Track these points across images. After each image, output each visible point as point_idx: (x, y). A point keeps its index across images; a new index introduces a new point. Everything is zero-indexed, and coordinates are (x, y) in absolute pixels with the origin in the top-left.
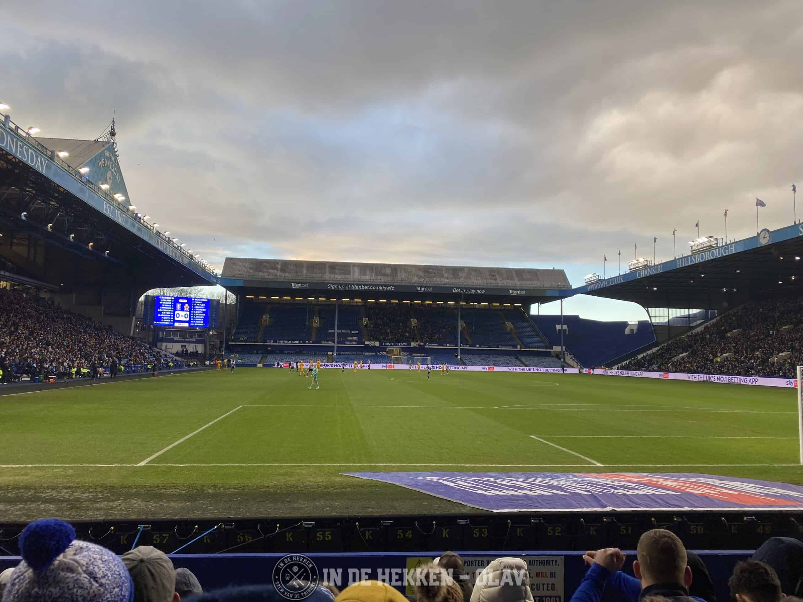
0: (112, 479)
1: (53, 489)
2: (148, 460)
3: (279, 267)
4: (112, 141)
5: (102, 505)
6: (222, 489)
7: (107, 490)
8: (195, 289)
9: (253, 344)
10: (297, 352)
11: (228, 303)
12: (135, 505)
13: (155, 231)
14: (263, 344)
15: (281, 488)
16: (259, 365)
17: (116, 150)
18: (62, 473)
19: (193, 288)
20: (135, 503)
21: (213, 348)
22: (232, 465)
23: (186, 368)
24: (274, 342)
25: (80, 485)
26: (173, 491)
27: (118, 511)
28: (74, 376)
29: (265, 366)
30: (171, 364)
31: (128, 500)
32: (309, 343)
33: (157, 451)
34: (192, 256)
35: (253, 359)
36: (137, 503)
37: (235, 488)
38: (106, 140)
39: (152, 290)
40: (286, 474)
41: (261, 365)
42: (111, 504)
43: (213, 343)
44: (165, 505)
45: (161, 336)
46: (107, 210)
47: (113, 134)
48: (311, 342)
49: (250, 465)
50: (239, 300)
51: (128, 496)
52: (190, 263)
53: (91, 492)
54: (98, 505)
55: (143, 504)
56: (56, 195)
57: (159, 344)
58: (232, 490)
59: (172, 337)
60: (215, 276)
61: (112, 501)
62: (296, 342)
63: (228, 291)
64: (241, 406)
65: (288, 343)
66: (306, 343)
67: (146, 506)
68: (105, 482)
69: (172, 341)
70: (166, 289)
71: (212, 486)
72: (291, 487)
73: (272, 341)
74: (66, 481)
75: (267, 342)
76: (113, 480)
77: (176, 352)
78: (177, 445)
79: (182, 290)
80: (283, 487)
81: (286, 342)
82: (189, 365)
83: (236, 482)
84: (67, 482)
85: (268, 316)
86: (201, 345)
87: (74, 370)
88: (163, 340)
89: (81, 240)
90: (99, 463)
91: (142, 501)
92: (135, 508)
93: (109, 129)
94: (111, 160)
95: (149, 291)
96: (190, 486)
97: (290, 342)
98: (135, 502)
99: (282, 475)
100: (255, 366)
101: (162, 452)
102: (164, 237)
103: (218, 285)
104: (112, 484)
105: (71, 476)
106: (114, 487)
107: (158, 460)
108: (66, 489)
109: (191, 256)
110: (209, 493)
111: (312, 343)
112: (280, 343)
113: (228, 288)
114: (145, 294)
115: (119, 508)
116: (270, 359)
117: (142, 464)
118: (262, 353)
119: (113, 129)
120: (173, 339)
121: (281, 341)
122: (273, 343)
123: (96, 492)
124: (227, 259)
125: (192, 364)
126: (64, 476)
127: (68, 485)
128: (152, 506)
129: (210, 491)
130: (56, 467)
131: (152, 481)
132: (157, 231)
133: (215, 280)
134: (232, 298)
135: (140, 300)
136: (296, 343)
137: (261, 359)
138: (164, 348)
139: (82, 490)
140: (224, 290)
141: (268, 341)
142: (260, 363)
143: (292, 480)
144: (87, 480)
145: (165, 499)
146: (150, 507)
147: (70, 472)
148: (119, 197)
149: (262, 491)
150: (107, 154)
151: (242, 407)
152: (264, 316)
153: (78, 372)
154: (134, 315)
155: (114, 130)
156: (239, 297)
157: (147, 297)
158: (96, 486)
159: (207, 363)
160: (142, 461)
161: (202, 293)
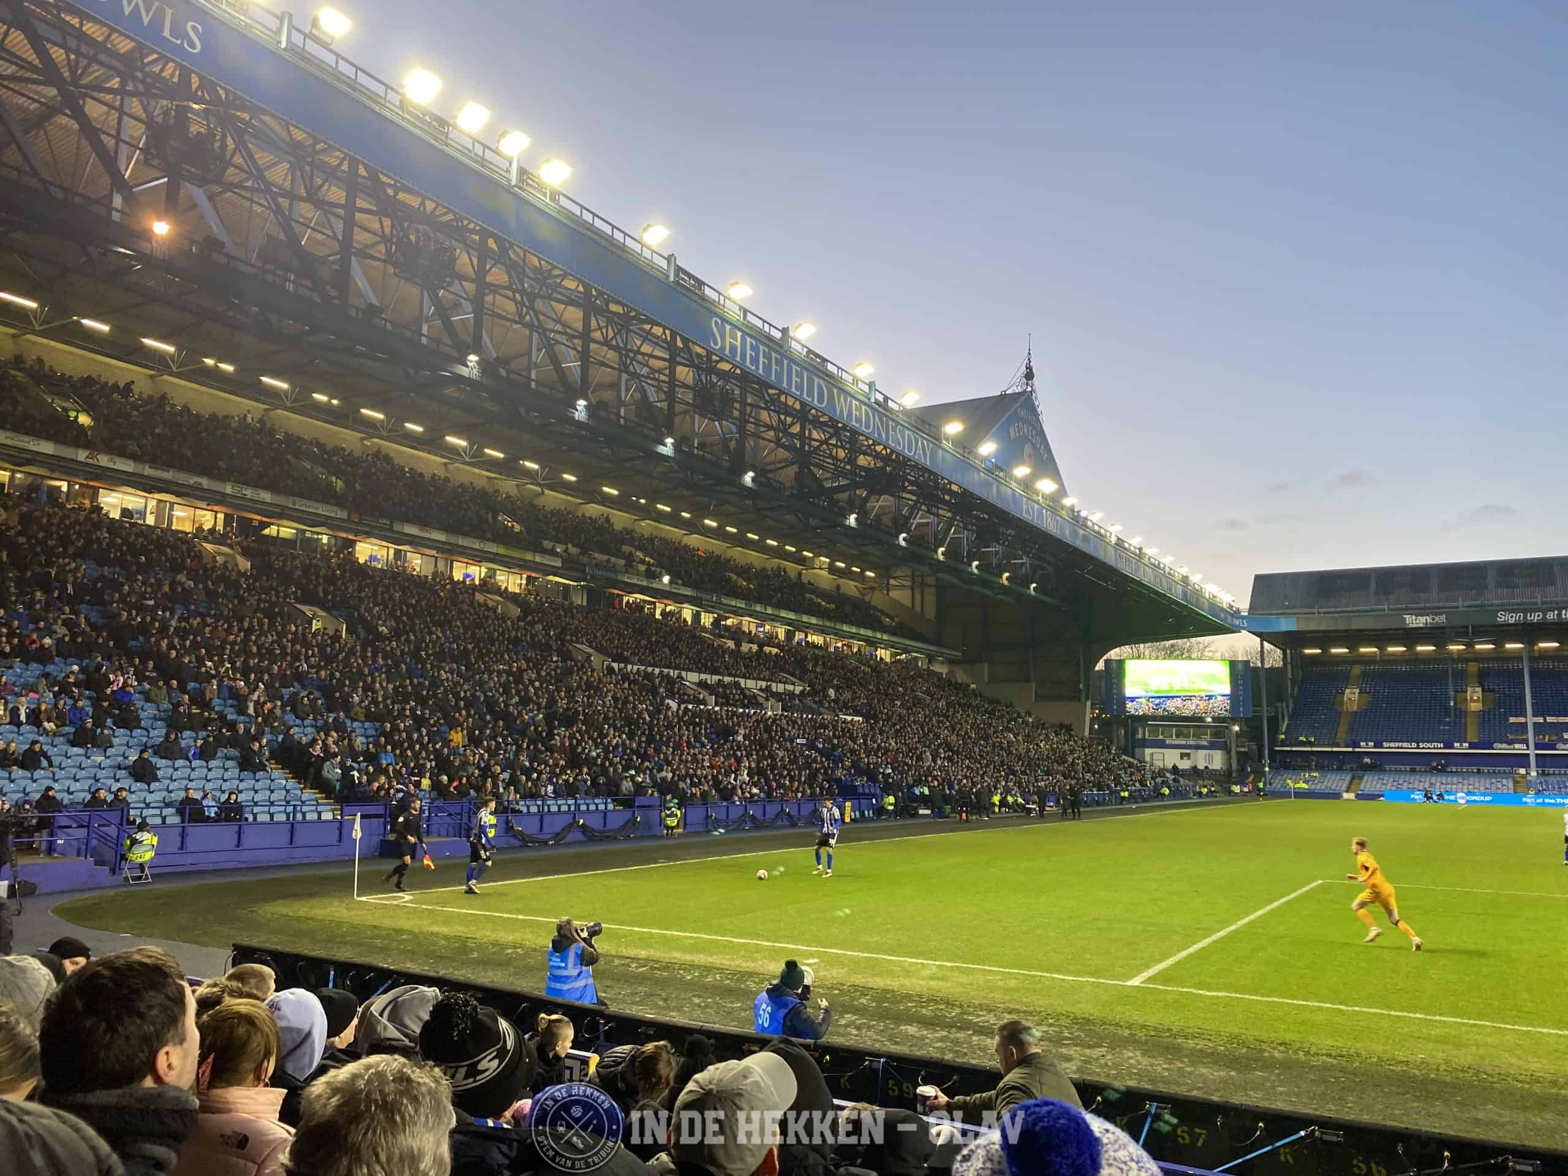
0: (1084, 1005)
1: (990, 1011)
2: (1145, 975)
3: (1373, 585)
4: (1029, 389)
5: (1072, 1052)
6: (1301, 1054)
7: (1077, 1024)
8: (1199, 643)
9: (1329, 749)
10: (1435, 768)
11: (1267, 666)
12: (1131, 1061)
13: (1113, 540)
14: (1350, 749)
15: (1438, 1070)
16: (1346, 796)
17: (1037, 403)
18: (1000, 983)
19: (1193, 640)
20: (1131, 1058)
21: (1243, 758)
22: (1317, 1004)
23: (1196, 800)
24: (1378, 745)
25: (1031, 1009)
26: (1201, 1045)
27: (1101, 1066)
28: (997, 810)
29: (1359, 797)
30: (1166, 791)
31: (1118, 1049)
32: (1461, 748)
33: (1160, 961)
34: (1187, 577)
35: (1334, 781)
36: (1134, 1058)
37: (1329, 1056)
38: (1020, 390)
39: (1117, 650)
40: (1444, 1040)
41: (1352, 796)
42: (1087, 1051)
43: (1243, 749)
44: (1188, 1069)
45: (1140, 736)
46: (1027, 513)
47: (1029, 375)
48: (1466, 745)
49: (1357, 1009)
50: (1289, 660)
51: (1117, 1043)
52: (1185, 593)
53: (1051, 1025)
54: (1064, 1051)
55: (1145, 1061)
56: (947, 498)
57: (1137, 750)
58: (1325, 1058)
59: (1161, 737)
60: (1236, 614)
61: (1089, 1047)
62: (1429, 745)
63: (1266, 644)
64: (1320, 882)
65: (1408, 747)
66: (1452, 747)
67: (1151, 1065)
68: (1074, 1010)
69: (1161, 745)
70: (1142, 646)
71: (1281, 1044)
72: (1462, 1071)
73: (1371, 744)
74: (1007, 998)
75: (1360, 747)
76: (1085, 1008)
77: (1170, 767)
78: (1196, 952)
79: (1173, 646)
80: (1442, 1068)
81: (1405, 745)
82: (1200, 793)
83: (1329, 1042)
84: (1009, 1002)
85: (1357, 691)
86: (1219, 752)
87: (996, 799)
88: (1145, 744)
89: (991, 569)
90: (1059, 972)
91: (1143, 1055)
92: (1132, 1066)
93: (1023, 370)
94: (1030, 423)
95: (1112, 652)
96: (1232, 1037)
97: (1414, 745)
98: (1131, 1054)
99: (1437, 1040)
100: (1337, 796)
101: (1170, 962)
102: (1132, 548)
103: (1244, 632)
104: (1087, 1016)
105: (1016, 990)
106: (1089, 1020)
107: (1163, 977)
108: (1009, 1013)
109: (1185, 579)
110: (1273, 1057)
111: (1470, 748)
112: (1389, 747)
113: (1262, 636)
114: (1105, 657)
115: (1102, 1061)
116: (1370, 783)
117: (1135, 982)
118: (1352, 769)
119: (1029, 368)
120: (1164, 741)
121: (1392, 745)
122: (1375, 747)
123: (1060, 1026)
124: (1259, 579)
125: (1205, 791)
126: (1003, 988)
127: (1012, 1006)
128: (1161, 1067)
129: (1276, 1054)
130: (990, 971)
131: (1154, 1018)
132: (1119, 539)
133: (1237, 622)
134: (1275, 657)
135: (1097, 668)
136: (1427, 748)
137: (1351, 782)
138: (1148, 759)
139: (1036, 1018)
140: (1258, 639)
141: (1363, 744)
142: (1347, 791)
143: (1464, 1057)
144: (1041, 1002)
145: (1187, 1056)
146: (1159, 1069)
147: (1013, 983)
148: (1046, 486)
149: (1393, 1071)
150: (1023, 413)
151: (1322, 884)
152: (1348, 691)
153: (1003, 803)
154: (1087, 698)
155: (1031, 369)
156: (1288, 652)
157: (1107, 662)
158: (1058, 1015)
159: (1236, 789)
160: (1134, 976)
161: (1213, 648)
